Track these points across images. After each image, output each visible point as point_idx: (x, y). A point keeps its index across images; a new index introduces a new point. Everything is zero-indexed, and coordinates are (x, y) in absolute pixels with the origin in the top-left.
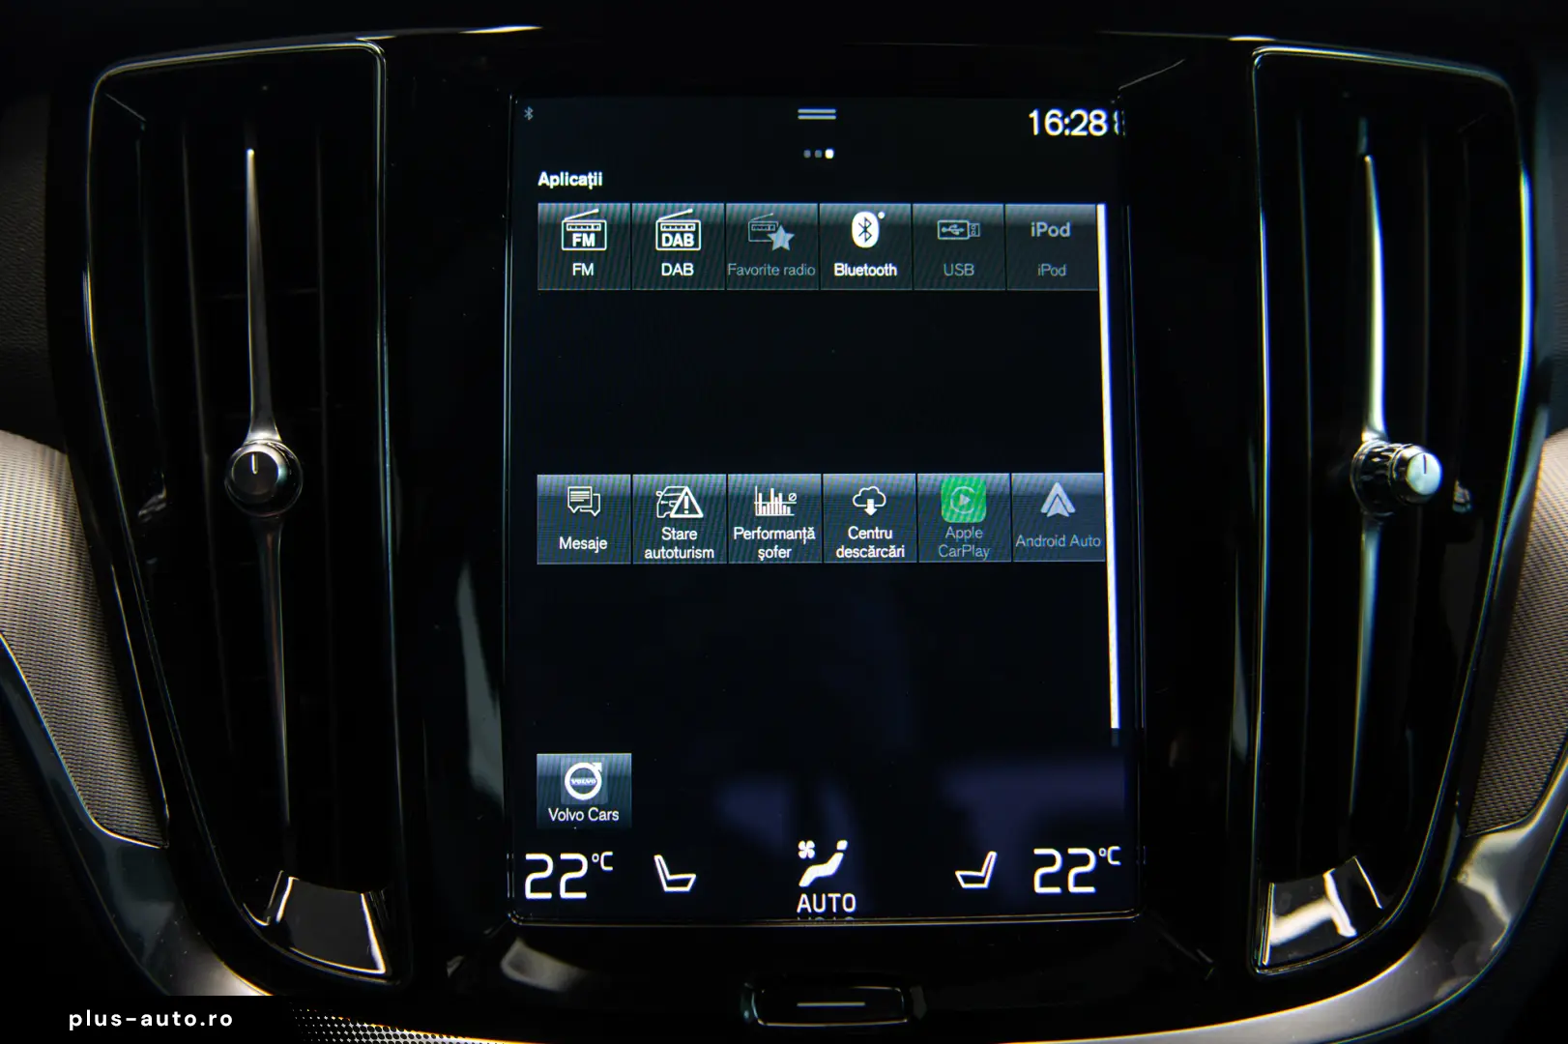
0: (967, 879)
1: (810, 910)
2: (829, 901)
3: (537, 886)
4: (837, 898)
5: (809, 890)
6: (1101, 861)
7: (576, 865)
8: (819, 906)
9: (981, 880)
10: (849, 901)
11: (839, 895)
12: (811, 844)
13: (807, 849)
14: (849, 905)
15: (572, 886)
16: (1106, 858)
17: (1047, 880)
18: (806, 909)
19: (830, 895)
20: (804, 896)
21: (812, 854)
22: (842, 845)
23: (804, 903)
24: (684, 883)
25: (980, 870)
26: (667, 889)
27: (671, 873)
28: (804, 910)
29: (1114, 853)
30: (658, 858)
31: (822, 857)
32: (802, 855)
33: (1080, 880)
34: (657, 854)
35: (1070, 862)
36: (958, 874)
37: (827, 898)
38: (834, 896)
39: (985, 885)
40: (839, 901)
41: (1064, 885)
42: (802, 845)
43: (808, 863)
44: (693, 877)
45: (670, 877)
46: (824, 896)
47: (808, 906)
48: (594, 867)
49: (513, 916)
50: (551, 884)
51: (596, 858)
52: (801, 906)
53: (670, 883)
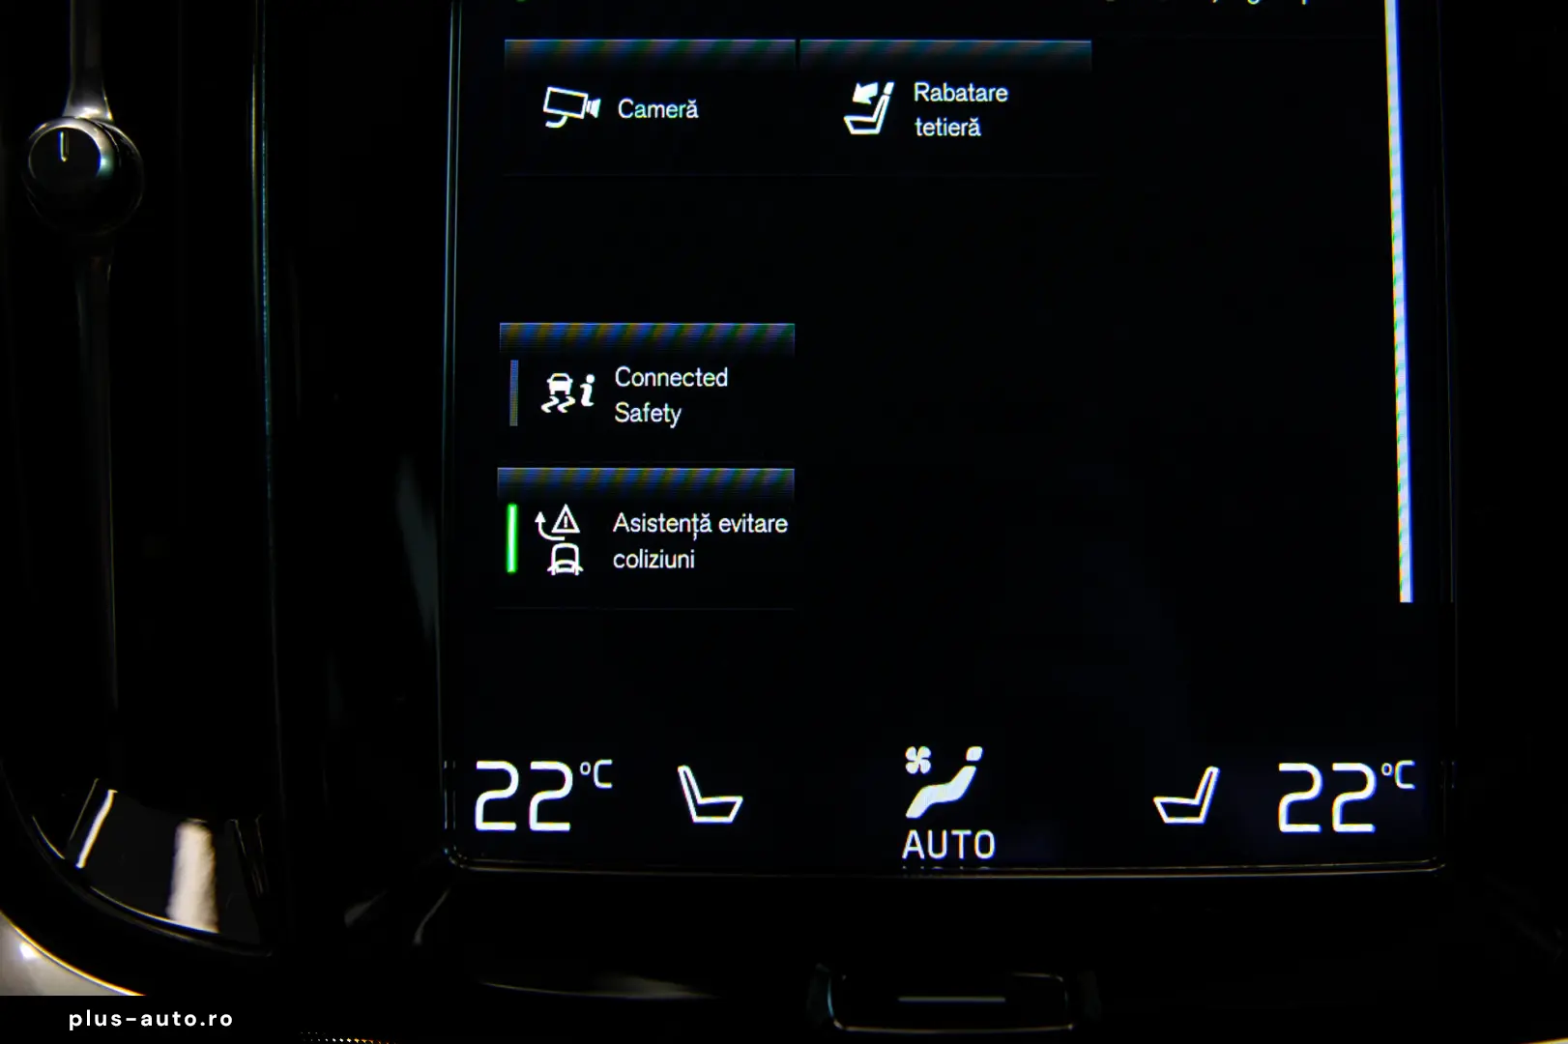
0: (1172, 810)
1: (922, 856)
2: (953, 841)
3: (494, 811)
4: (965, 837)
5: (922, 824)
6: (1385, 784)
7: (555, 780)
8: (937, 849)
9: (1195, 811)
10: (985, 841)
11: (968, 832)
12: (925, 751)
13: (918, 760)
14: (985, 848)
15: (548, 811)
16: (1392, 777)
17: (1297, 813)
18: (917, 853)
19: (955, 832)
20: (913, 833)
21: (926, 767)
22: (975, 753)
23: (913, 844)
24: (725, 809)
25: (1193, 796)
26: (696, 819)
27: (704, 795)
28: (913, 855)
29: (1404, 769)
30: (684, 770)
31: (942, 773)
32: (911, 768)
33: (1351, 813)
34: (681, 765)
35: (1336, 783)
36: (1158, 801)
37: (949, 836)
38: (961, 834)
39: (1200, 819)
40: (969, 840)
41: (1326, 821)
42: (910, 753)
43: (921, 780)
44: (738, 800)
45: (701, 801)
46: (945, 833)
47: (919, 848)
48: (582, 783)
49: (453, 854)
50: (514, 809)
51: (585, 768)
52: (908, 848)
53: (702, 810)
